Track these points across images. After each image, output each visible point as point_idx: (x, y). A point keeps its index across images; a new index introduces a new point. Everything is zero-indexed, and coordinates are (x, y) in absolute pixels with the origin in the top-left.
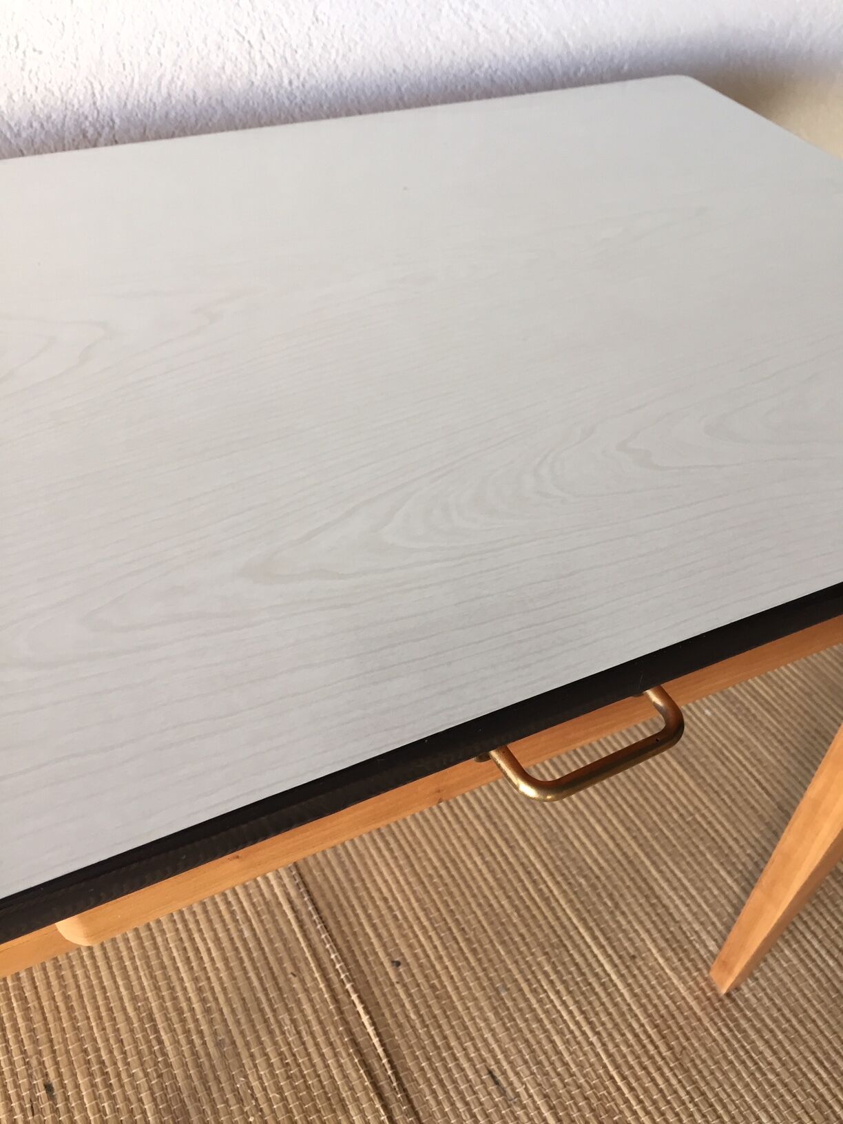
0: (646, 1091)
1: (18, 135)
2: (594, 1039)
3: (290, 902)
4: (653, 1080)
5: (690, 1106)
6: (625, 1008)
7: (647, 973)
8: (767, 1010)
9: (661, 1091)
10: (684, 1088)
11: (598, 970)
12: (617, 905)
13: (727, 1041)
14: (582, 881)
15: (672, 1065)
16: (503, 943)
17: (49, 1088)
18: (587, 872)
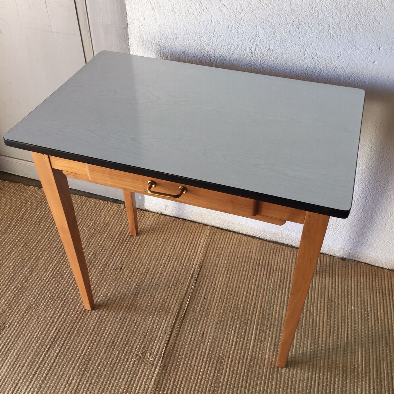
0: (234, 366)
1: (197, 57)
2: (233, 346)
3: (194, 270)
4: (238, 365)
5: (241, 378)
6: (248, 348)
7: (262, 346)
8: (285, 379)
9: (238, 369)
10: (244, 373)
11: (250, 336)
12: (270, 328)
13: (266, 375)
14: (267, 316)
15: (246, 367)
16: (233, 313)
17: (121, 268)
18: (270, 316)
